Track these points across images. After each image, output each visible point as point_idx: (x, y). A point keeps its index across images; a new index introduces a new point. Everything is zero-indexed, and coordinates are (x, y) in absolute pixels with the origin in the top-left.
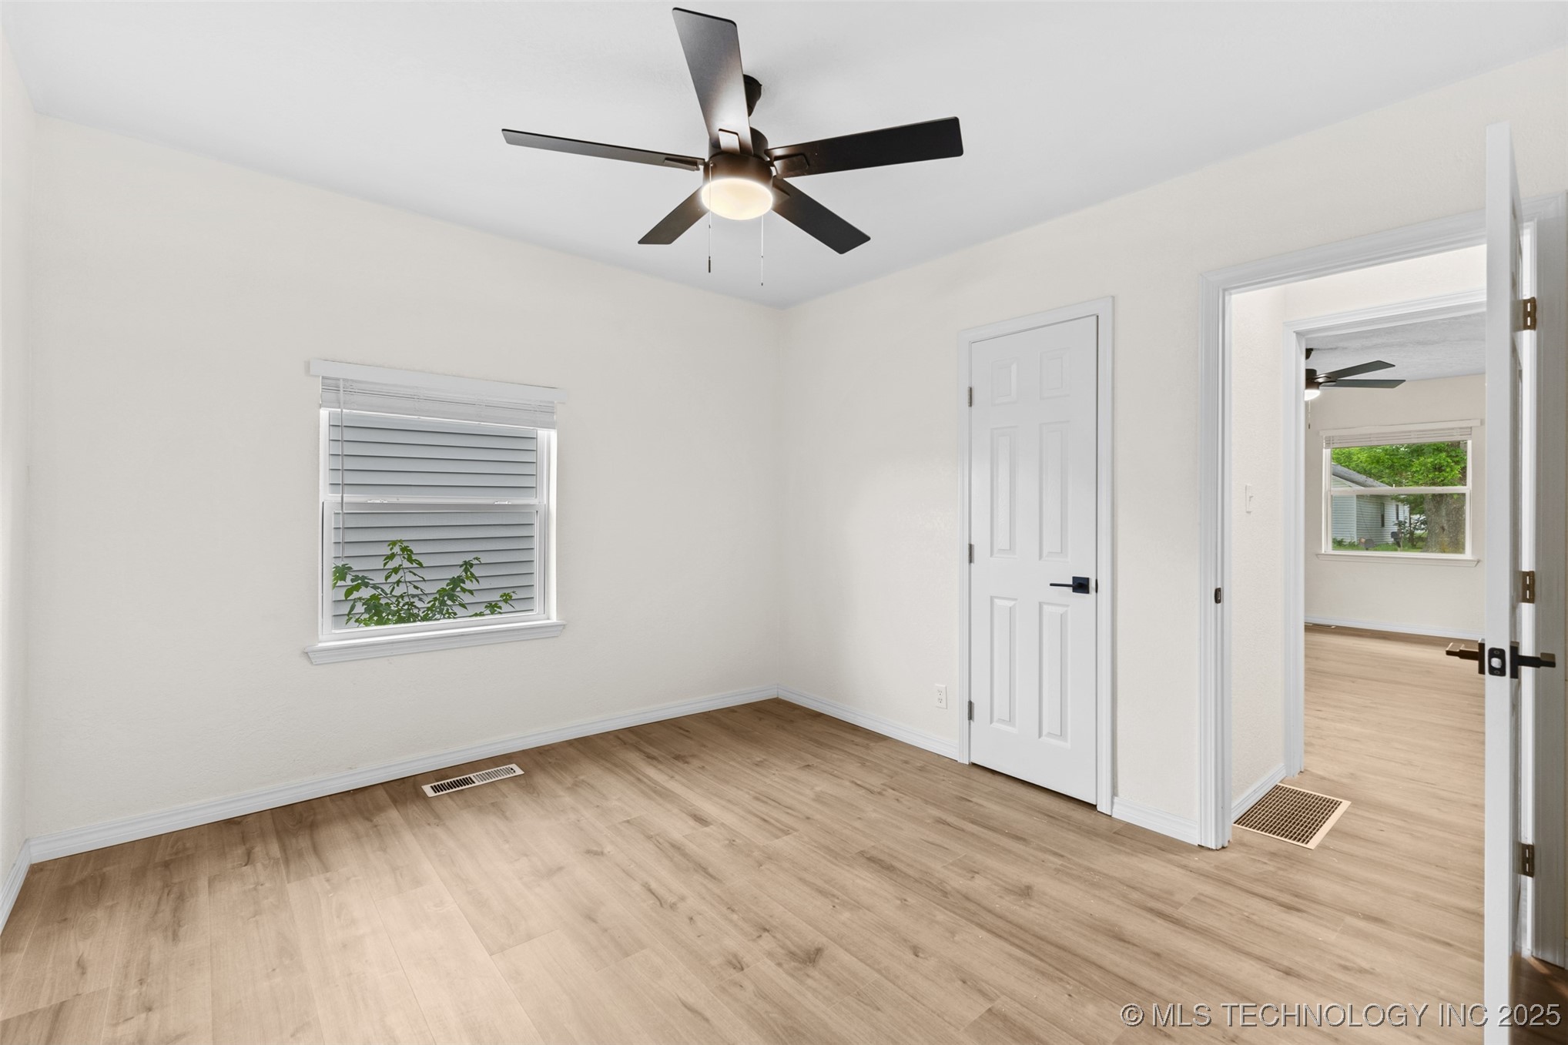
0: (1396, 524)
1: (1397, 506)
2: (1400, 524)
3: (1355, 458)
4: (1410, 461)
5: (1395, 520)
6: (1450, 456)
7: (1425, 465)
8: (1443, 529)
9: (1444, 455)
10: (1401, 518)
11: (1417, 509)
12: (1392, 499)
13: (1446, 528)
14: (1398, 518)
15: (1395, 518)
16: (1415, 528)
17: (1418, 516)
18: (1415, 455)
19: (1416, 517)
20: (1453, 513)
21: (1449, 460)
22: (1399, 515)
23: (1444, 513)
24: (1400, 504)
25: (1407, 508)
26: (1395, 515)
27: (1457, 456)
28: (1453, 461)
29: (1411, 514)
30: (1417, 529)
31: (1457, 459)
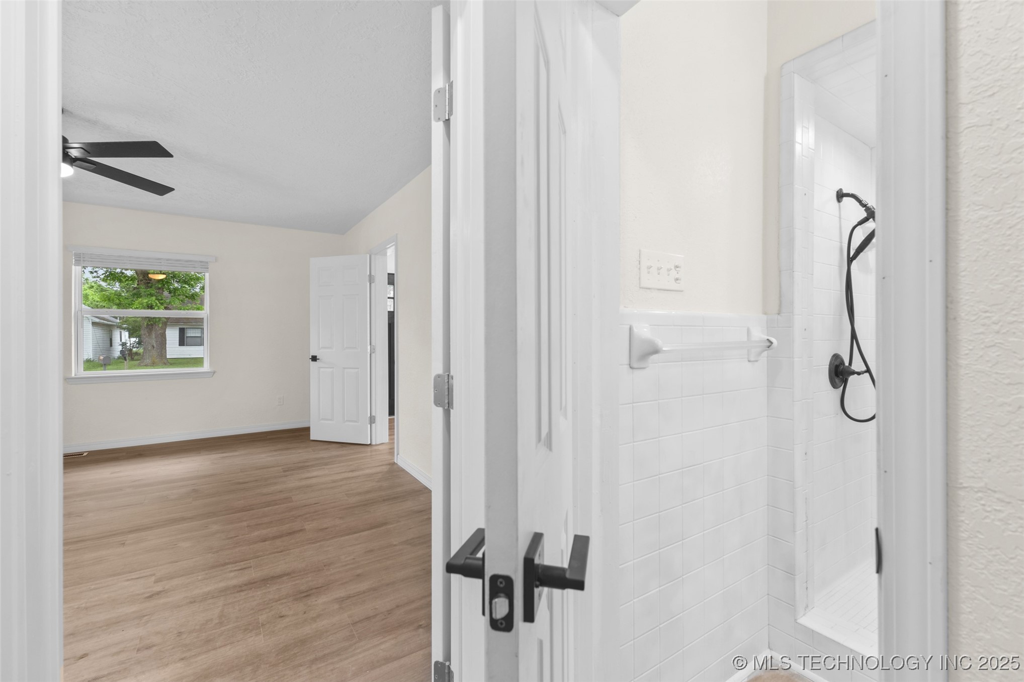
0: (120, 345)
1: (121, 332)
2: (124, 344)
3: (90, 298)
4: (132, 300)
5: (119, 342)
6: (158, 299)
7: (142, 304)
8: (154, 347)
9: (154, 298)
10: (123, 341)
11: (135, 334)
12: (118, 327)
13: (155, 346)
14: (121, 341)
15: (120, 340)
16: (133, 347)
17: (135, 339)
18: (136, 297)
19: (133, 340)
20: (160, 336)
21: (158, 302)
22: (122, 338)
23: (154, 337)
24: (123, 331)
25: (127, 334)
26: (119, 339)
27: (162, 300)
28: (160, 303)
29: (129, 337)
30: (135, 348)
31: (162, 301)
